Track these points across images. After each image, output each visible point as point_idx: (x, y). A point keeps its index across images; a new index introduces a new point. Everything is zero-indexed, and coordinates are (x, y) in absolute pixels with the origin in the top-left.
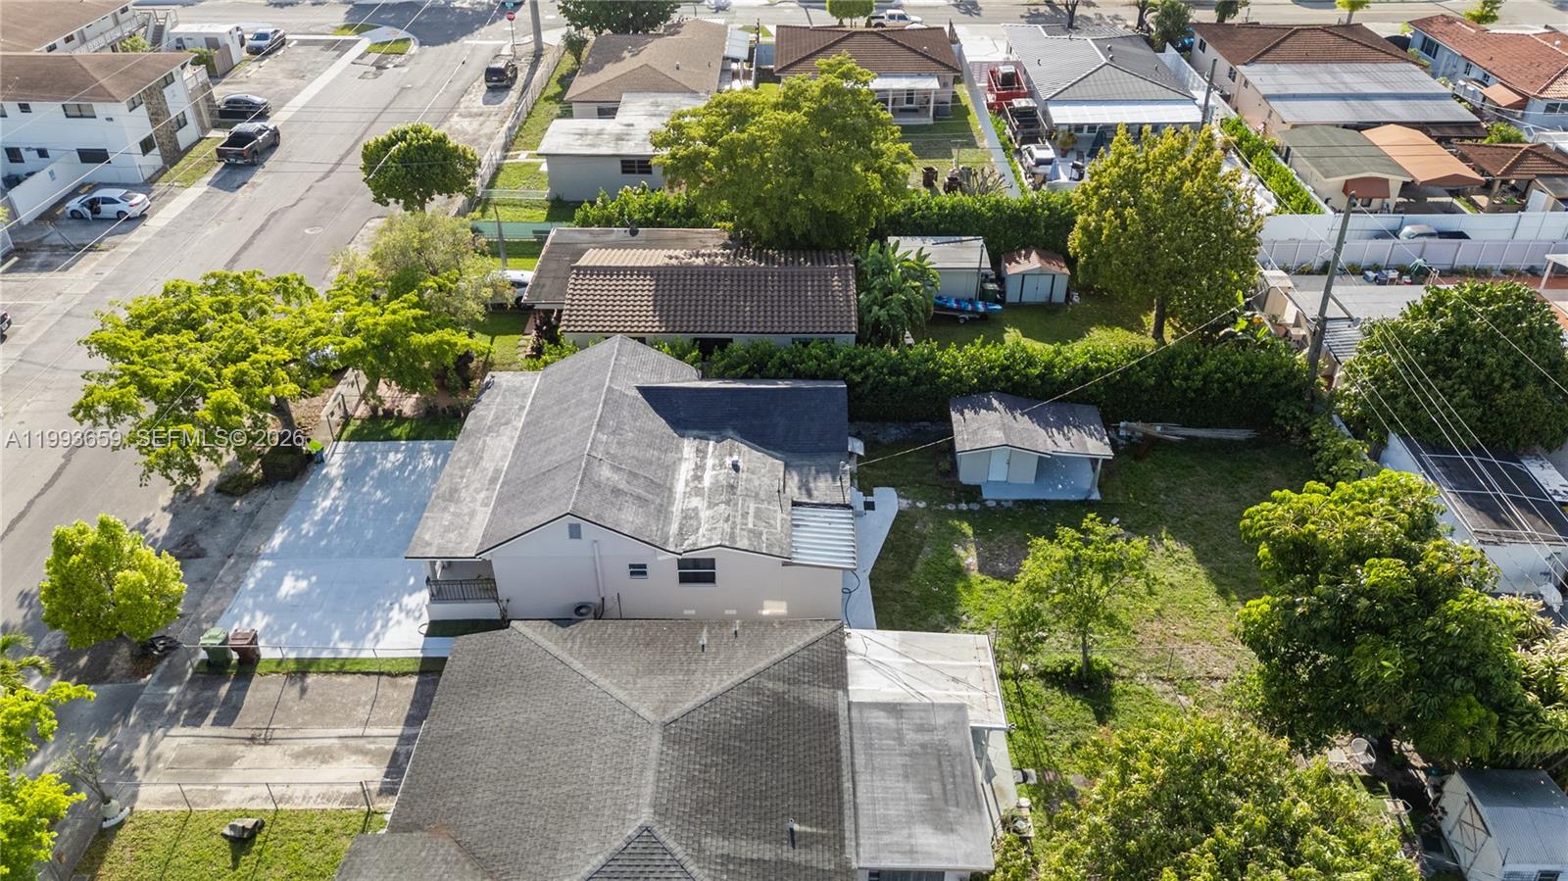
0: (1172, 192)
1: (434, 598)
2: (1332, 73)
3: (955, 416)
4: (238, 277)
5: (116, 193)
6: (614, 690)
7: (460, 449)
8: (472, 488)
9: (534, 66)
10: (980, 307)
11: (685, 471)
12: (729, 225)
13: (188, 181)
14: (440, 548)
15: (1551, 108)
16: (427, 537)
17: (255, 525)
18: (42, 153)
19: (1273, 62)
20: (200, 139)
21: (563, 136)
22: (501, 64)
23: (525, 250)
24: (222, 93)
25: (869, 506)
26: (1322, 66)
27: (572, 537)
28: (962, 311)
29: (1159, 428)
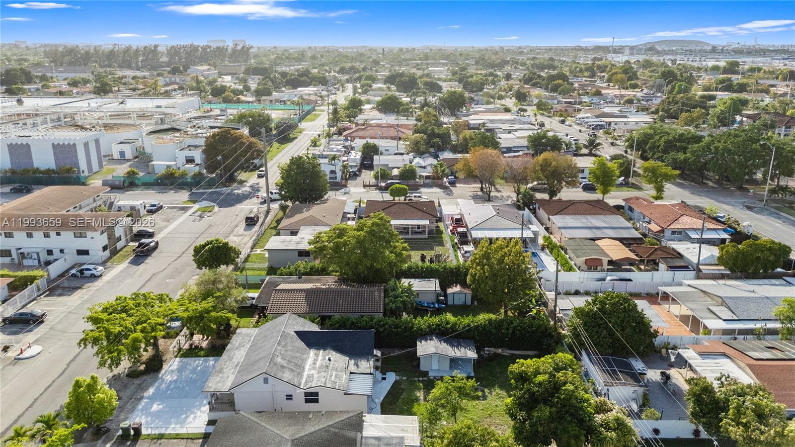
0: (501, 261)
1: (211, 410)
2: (587, 220)
3: (418, 343)
4: (144, 294)
5: (91, 267)
6: (275, 431)
7: (225, 356)
8: (229, 368)
9: (266, 216)
10: (437, 306)
11: (310, 361)
12: (338, 274)
13: (120, 262)
14: (215, 389)
15: (674, 232)
16: (210, 385)
17: (143, 388)
18: (62, 251)
19: (564, 214)
20: (125, 246)
21: (275, 242)
22: (252, 215)
23: (255, 286)
24: (136, 228)
25: (384, 379)
26: (583, 216)
27: (264, 383)
28: (430, 307)
29: (500, 350)
